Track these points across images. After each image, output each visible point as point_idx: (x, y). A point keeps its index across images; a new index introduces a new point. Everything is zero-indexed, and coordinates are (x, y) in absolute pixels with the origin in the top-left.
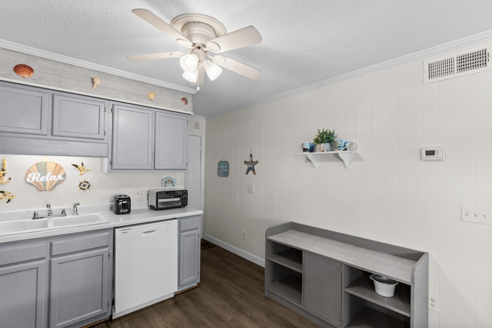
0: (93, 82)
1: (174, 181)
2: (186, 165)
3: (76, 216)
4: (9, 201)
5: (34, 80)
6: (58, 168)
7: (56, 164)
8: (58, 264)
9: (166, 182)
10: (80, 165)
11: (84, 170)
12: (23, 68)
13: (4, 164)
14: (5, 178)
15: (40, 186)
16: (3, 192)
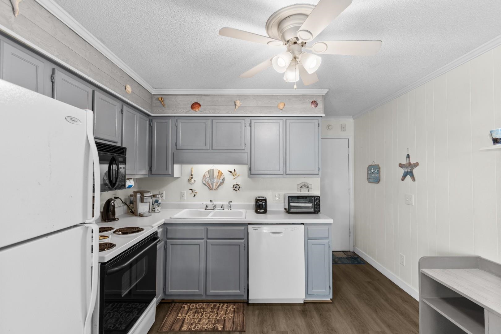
0: (235, 105)
1: (310, 186)
2: (318, 170)
3: (230, 211)
4: (195, 196)
5: (201, 112)
6: (220, 174)
7: (219, 171)
8: (212, 245)
9: (301, 187)
10: (233, 171)
11: (236, 175)
12: (195, 105)
13: (192, 171)
14: (193, 180)
15: (210, 187)
16: (191, 190)
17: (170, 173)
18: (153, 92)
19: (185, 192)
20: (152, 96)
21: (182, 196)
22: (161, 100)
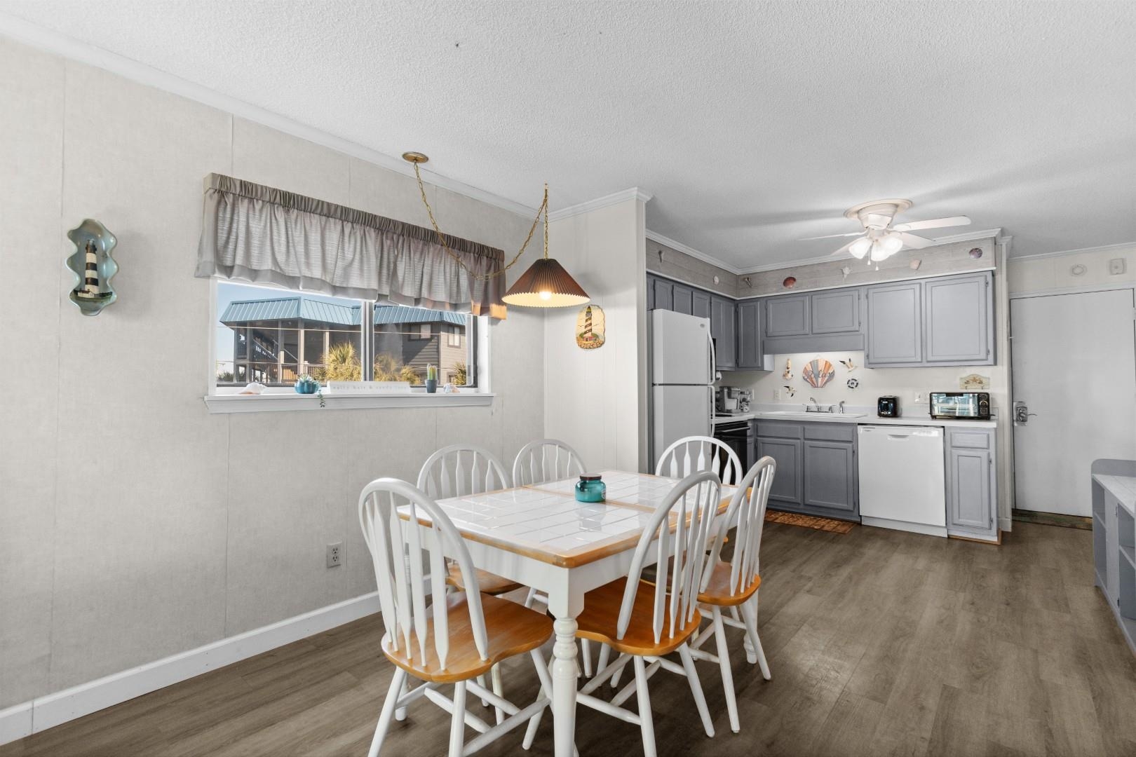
0: (843, 273)
1: (984, 381)
4: (792, 395)
5: (798, 288)
6: (827, 365)
7: (826, 361)
8: (810, 447)
9: (967, 382)
10: (847, 361)
11: (852, 367)
12: (789, 281)
13: (788, 363)
14: (789, 375)
15: (812, 381)
16: (788, 387)
17: (760, 365)
18: (739, 272)
19: (780, 391)
20: (737, 278)
21: (775, 395)
22: (747, 280)
